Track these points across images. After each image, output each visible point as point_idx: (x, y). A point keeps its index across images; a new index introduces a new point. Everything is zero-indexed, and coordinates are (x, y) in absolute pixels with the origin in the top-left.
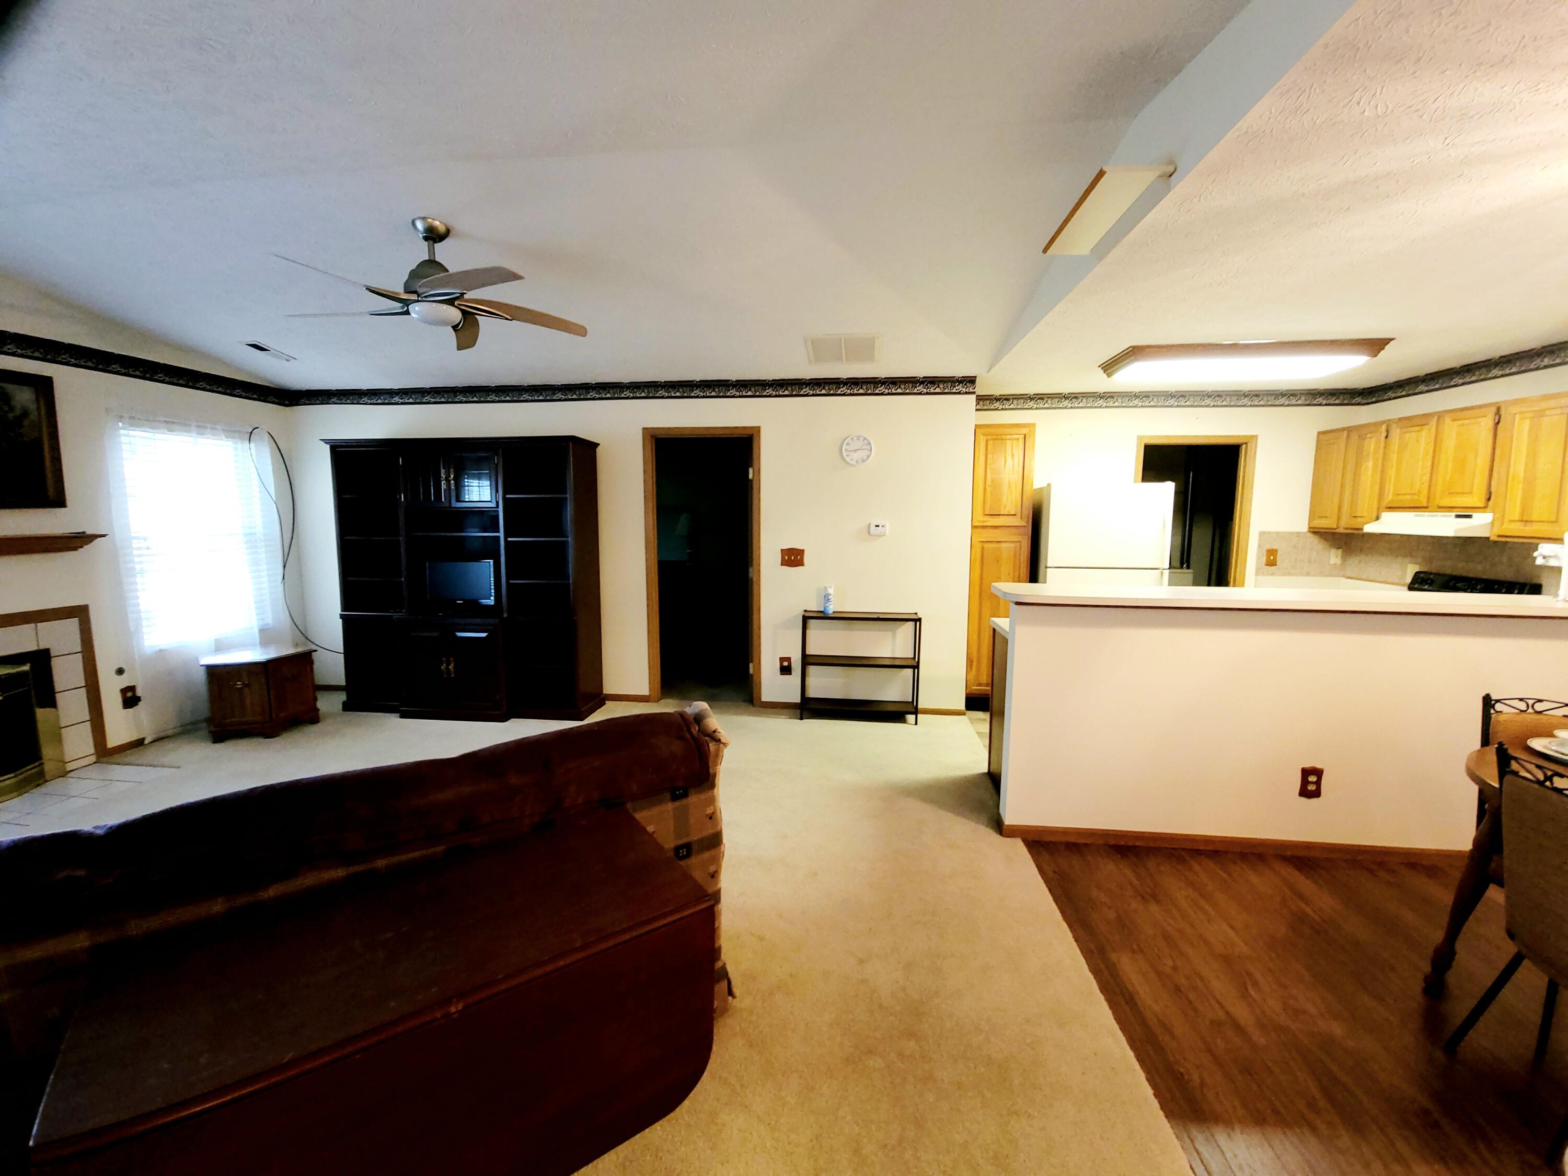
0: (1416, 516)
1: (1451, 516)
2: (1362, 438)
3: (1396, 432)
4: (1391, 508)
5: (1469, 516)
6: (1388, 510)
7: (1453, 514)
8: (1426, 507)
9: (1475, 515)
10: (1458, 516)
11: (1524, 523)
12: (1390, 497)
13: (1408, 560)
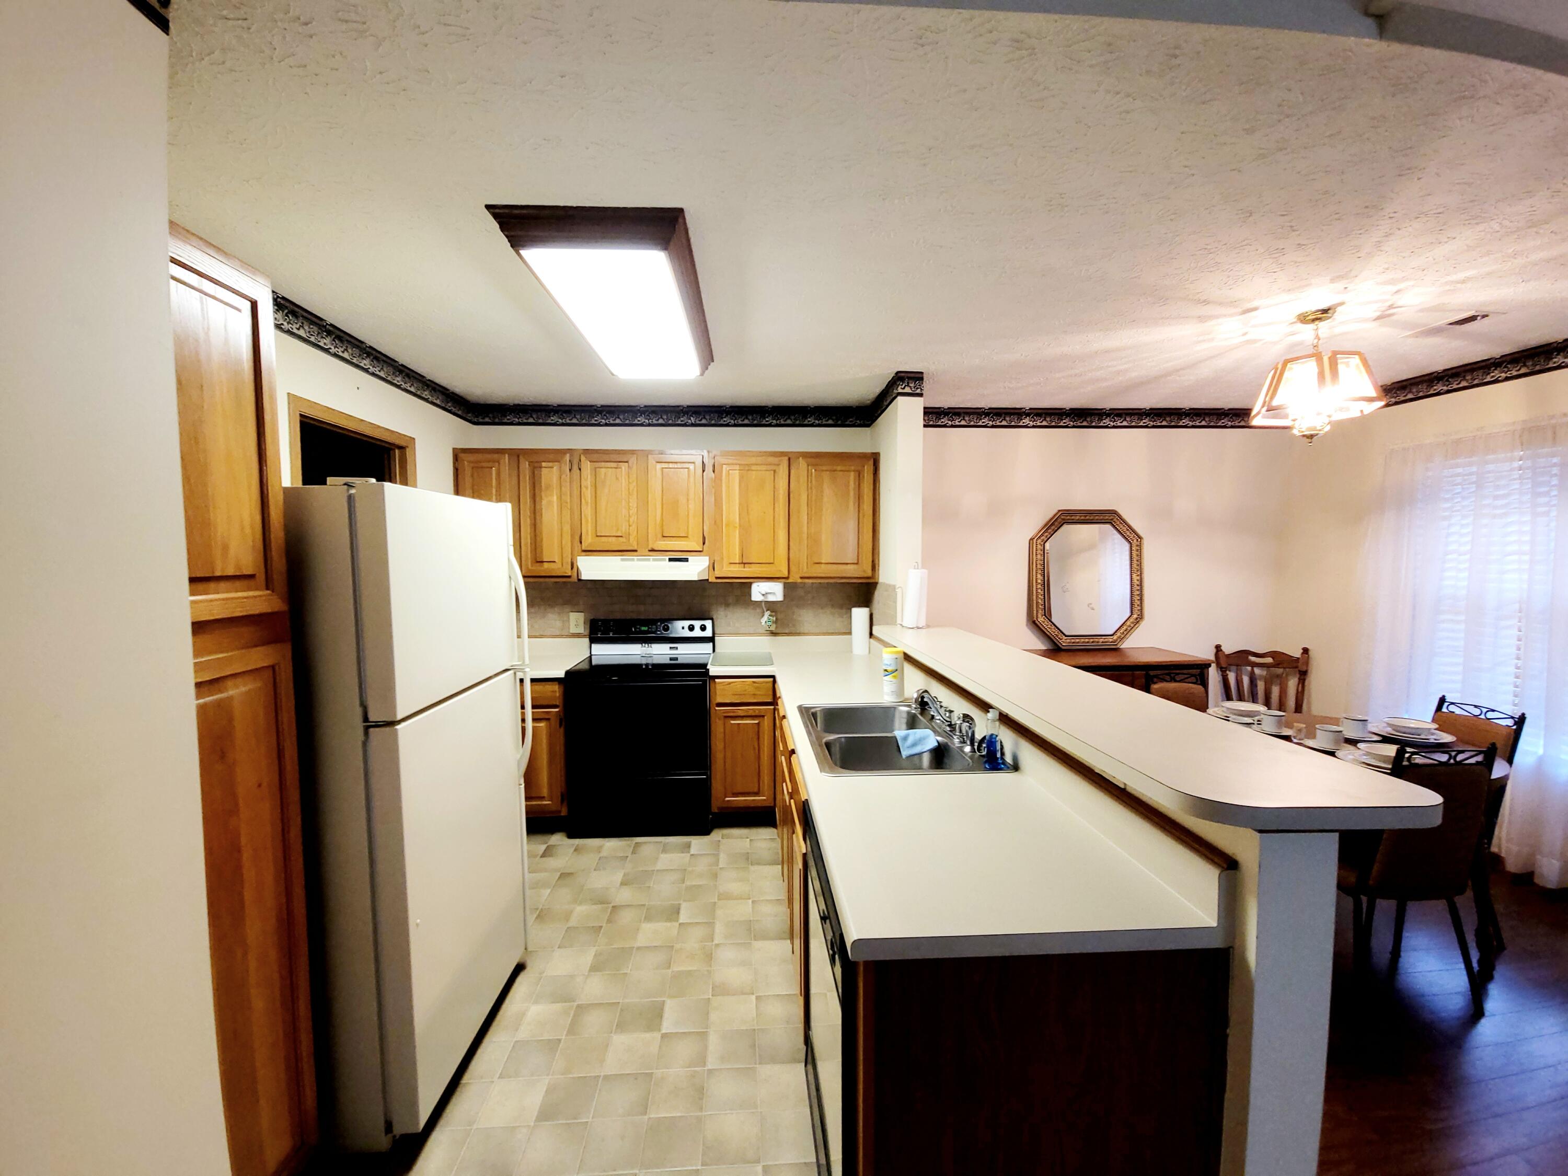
0: (622, 560)
1: (665, 560)
2: (535, 468)
3: (587, 466)
4: (588, 552)
5: (686, 560)
6: (584, 553)
7: (667, 558)
8: (636, 551)
9: (690, 558)
10: (670, 560)
11: (743, 565)
12: (590, 540)
13: (567, 608)
